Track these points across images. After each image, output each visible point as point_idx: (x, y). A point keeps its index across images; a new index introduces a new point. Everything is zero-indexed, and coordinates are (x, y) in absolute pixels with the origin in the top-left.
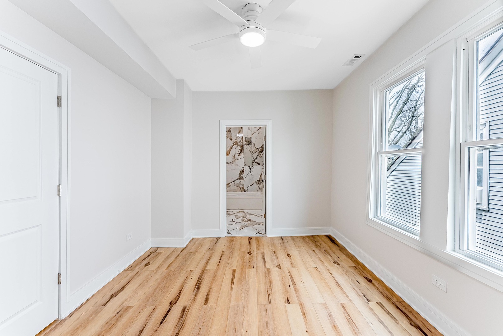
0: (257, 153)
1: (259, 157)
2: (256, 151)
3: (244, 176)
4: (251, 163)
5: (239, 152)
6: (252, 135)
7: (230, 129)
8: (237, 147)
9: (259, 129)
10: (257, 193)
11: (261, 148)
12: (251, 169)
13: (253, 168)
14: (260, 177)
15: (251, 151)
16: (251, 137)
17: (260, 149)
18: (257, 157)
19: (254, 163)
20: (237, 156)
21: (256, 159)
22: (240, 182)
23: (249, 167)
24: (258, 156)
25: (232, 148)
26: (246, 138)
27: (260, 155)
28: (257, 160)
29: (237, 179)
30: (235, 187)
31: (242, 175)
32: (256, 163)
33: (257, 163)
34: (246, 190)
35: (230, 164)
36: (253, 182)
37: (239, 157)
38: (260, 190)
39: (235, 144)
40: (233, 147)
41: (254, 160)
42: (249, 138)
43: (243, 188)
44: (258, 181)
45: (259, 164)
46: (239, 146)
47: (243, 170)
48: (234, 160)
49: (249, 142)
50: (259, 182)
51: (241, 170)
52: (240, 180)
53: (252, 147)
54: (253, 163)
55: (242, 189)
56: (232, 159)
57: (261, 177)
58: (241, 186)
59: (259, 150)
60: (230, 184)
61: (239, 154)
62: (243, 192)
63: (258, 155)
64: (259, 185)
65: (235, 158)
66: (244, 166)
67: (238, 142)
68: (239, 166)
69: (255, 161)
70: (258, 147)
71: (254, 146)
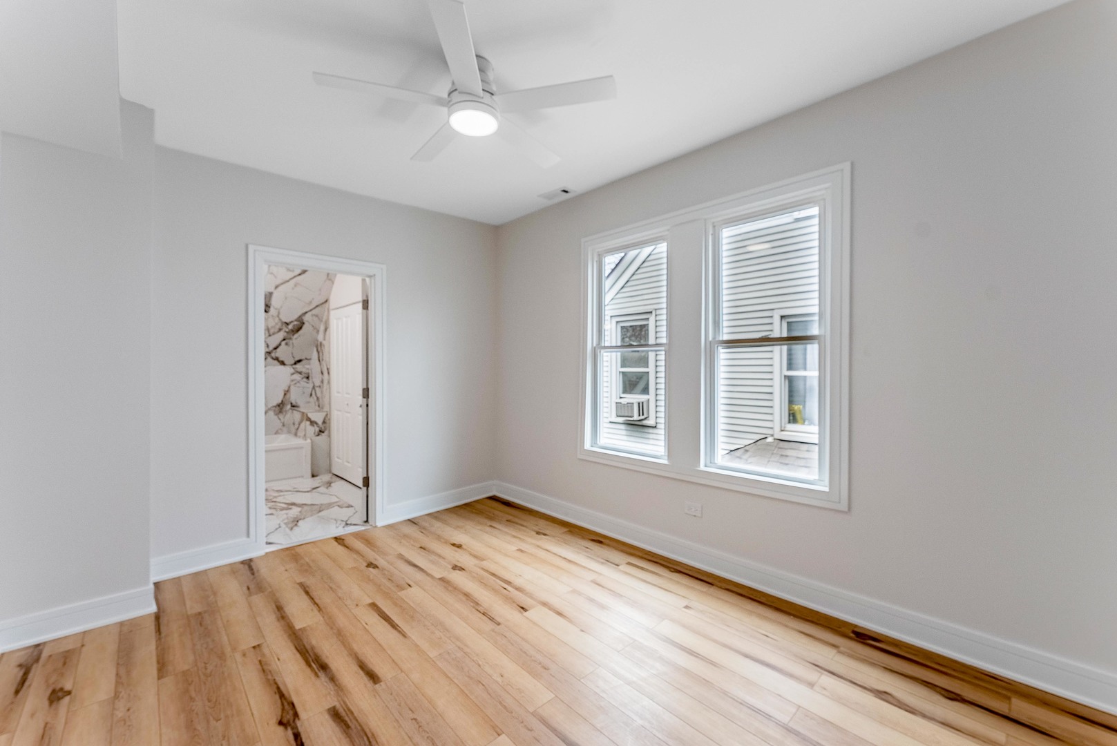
0: (281, 335)
1: (287, 344)
2: (280, 330)
6: (276, 287)
9: (300, 275)
10: (275, 436)
11: (296, 323)
14: (285, 394)
15: (266, 328)
17: (292, 324)
18: (280, 345)
19: (270, 359)
21: (275, 348)
24: (283, 343)
27: (290, 339)
28: (279, 353)
32: (273, 359)
33: (277, 359)
38: (285, 429)
41: (269, 353)
44: (279, 405)
45: (283, 363)
50: (281, 409)
53: (272, 319)
54: (267, 359)
57: (287, 396)
59: (290, 327)
63: (284, 340)
64: (281, 416)
69: (273, 355)
70: (288, 321)
71: (278, 316)
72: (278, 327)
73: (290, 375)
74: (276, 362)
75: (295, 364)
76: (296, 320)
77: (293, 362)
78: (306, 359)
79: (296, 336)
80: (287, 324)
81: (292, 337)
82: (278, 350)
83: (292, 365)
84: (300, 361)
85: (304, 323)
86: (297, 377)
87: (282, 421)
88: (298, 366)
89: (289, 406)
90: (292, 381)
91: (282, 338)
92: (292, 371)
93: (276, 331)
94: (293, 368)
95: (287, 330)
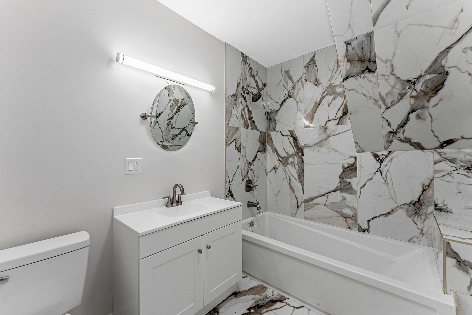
0: (406, 104)
1: (418, 117)
2: (402, 96)
3: (355, 182)
4: (382, 143)
5: (340, 114)
6: (375, 20)
7: (313, 57)
8: (334, 99)
11: (428, 77)
12: (381, 161)
13: (389, 158)
14: (424, 190)
15: (378, 98)
16: (370, 36)
17: (422, 80)
18: (408, 119)
19: (396, 142)
20: (332, 125)
21: (403, 125)
22: (344, 199)
23: (376, 156)
24: (413, 116)
25: (317, 105)
26: (347, 43)
27: (424, 107)
28: (409, 131)
29: (335, 191)
30: (328, 212)
31: (349, 180)
32: (401, 140)
33: (408, 141)
34: (365, 226)
35: (313, 149)
36: (393, 206)
37: (341, 128)
38: (423, 239)
39: (327, 94)
40: (320, 102)
41: (394, 133)
42: (360, 40)
43: (354, 218)
44: (413, 204)
45: (419, 146)
46: (339, 98)
47: (352, 165)
48: (324, 136)
49: (362, 61)
51: (346, 166)
52: (345, 195)
53: (382, 82)
54: (391, 142)
55: (350, 221)
56: (320, 134)
57: (429, 193)
58: (347, 211)
59: (419, 87)
60: (315, 201)
61: (341, 118)
62: (355, 232)
63: (413, 111)
64: (418, 220)
65: (328, 132)
66: (355, 154)
67: (335, 86)
68: (341, 154)
69: (400, 135)
70: (412, 76)
71: (392, 73)
72: (396, 91)
74: (407, 145)
75: (442, 146)
76: (427, 72)
77: (438, 144)
78: (463, 138)
79: (434, 101)
80: (412, 83)
81: (426, 104)
82: (406, 127)
83: (436, 149)
84: (449, 142)
85: (447, 73)
86: (446, 166)
87: (420, 226)
88: (448, 151)
89: (431, 208)
90: (436, 172)
91: (408, 109)
92: (438, 157)
93: (396, 99)
94: (439, 154)
95: (414, 93)
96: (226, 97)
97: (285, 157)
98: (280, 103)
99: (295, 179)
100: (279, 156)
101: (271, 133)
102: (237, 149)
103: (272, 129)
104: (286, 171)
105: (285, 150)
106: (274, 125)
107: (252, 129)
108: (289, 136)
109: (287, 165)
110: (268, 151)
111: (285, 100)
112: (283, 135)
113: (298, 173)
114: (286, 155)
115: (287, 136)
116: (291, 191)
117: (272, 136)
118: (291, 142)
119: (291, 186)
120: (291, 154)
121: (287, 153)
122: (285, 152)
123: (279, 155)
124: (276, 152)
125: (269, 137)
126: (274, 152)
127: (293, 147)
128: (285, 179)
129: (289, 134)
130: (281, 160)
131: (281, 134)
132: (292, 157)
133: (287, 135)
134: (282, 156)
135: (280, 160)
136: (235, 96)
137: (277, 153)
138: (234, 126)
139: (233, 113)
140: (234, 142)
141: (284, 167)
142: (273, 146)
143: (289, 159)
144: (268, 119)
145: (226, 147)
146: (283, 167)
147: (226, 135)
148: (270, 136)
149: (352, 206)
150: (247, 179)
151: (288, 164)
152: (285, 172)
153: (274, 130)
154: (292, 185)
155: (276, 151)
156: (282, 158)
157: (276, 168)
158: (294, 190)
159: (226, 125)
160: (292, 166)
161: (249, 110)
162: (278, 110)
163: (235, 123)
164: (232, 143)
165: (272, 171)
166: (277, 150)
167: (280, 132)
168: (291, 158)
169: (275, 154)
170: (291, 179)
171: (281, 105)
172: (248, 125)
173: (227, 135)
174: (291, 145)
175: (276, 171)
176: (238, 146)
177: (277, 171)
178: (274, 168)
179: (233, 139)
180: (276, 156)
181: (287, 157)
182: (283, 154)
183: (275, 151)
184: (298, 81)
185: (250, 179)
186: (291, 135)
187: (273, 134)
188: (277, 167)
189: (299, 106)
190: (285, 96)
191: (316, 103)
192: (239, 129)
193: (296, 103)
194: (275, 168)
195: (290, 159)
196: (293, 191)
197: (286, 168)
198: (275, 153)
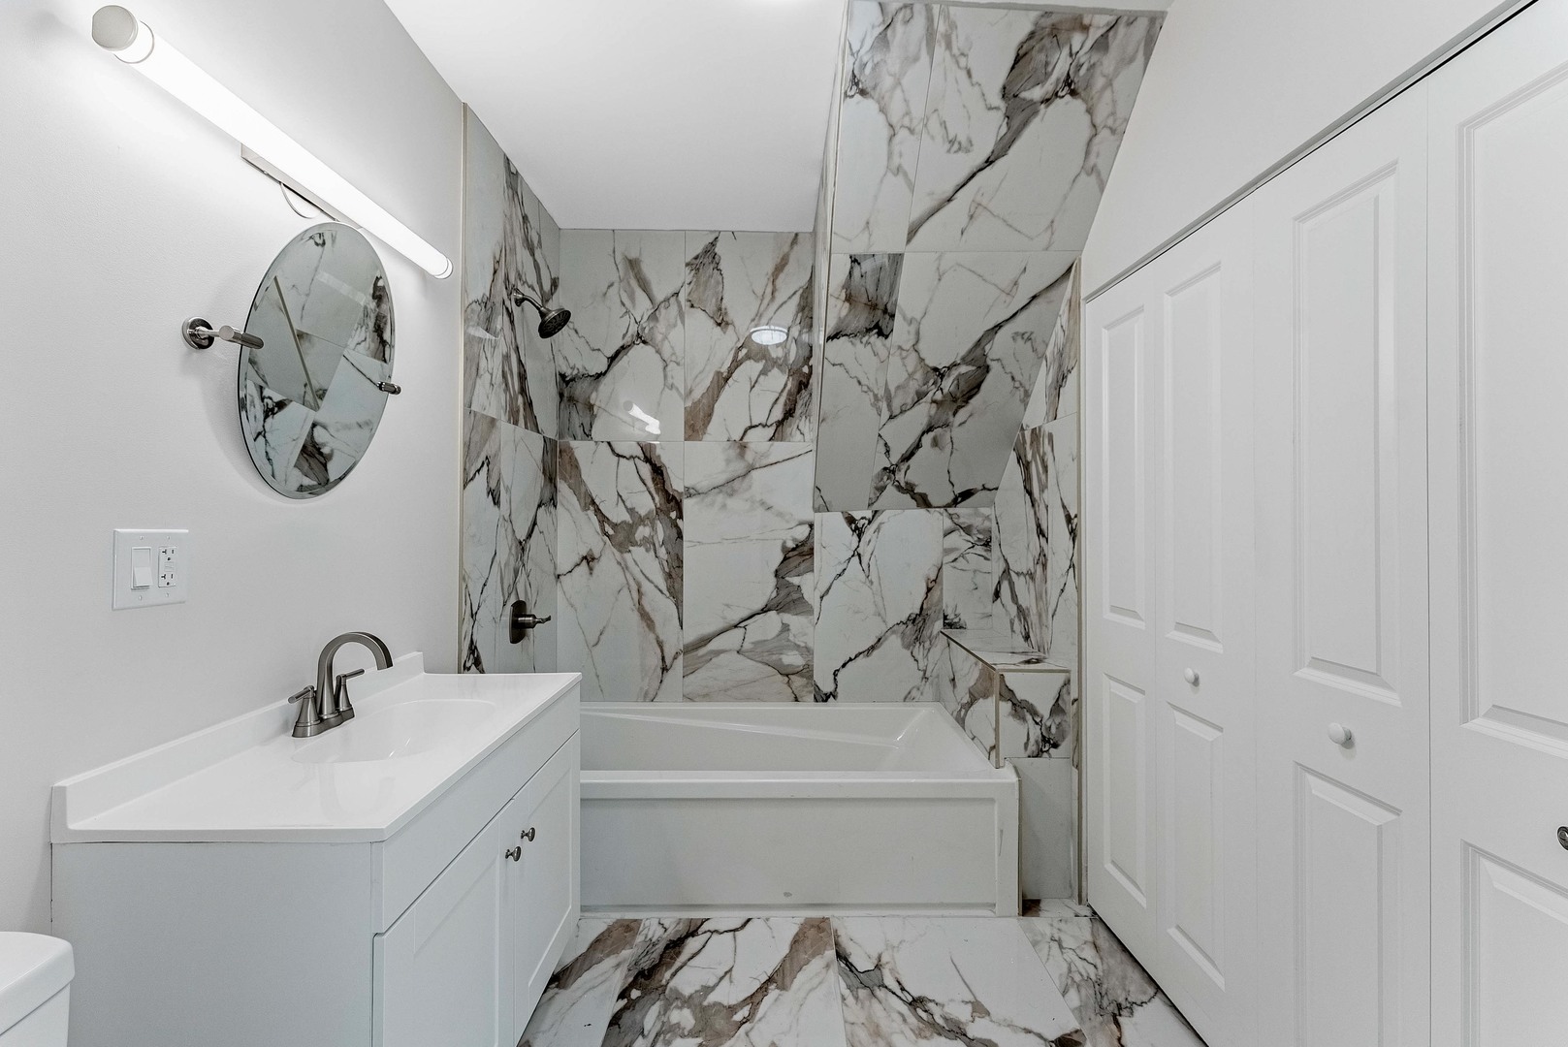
0: (923, 412)
1: (935, 443)
2: (920, 396)
3: (808, 584)
4: (867, 490)
5: (778, 414)
6: (912, 233)
7: (713, 244)
8: (764, 372)
9: (989, 160)
10: (908, 707)
11: (963, 369)
12: (859, 532)
13: (874, 526)
14: (929, 590)
15: (881, 393)
16: (896, 259)
17: (955, 373)
18: (918, 446)
19: (891, 490)
20: (758, 439)
21: (907, 457)
22: (785, 628)
23: (851, 520)
24: (927, 439)
25: (723, 380)
26: (855, 261)
27: (947, 425)
28: (916, 473)
29: (764, 610)
30: (749, 668)
31: (795, 580)
32: (899, 488)
33: (908, 489)
34: (827, 687)
35: (708, 499)
36: (878, 629)
37: (780, 449)
38: (928, 689)
39: (747, 358)
40: (731, 373)
41: (890, 471)
42: (879, 261)
43: (806, 672)
44: (913, 620)
45: (923, 502)
46: (775, 371)
47: (803, 543)
48: (739, 467)
49: (873, 307)
50: (920, 630)
51: (791, 545)
52: (787, 618)
53: (895, 360)
54: (881, 489)
55: (797, 681)
56: (728, 461)
57: (935, 594)
58: (792, 659)
59: (948, 384)
60: (713, 645)
61: (780, 423)
62: (809, 707)
63: (930, 429)
64: (918, 651)
65: (749, 456)
66: (809, 514)
68: (780, 514)
69: (900, 476)
70: (942, 363)
71: (915, 348)
72: (913, 386)
73: (942, 534)
74: (907, 497)
75: (955, 503)
76: (964, 360)
77: (950, 498)
78: (984, 488)
79: (962, 414)
80: (939, 373)
81: (951, 419)
82: (911, 462)
83: (948, 506)
84: (967, 495)
85: (987, 369)
86: (959, 540)
87: (922, 665)
88: (963, 511)
89: (939, 625)
90: (947, 551)
91: (922, 423)
92: (948, 524)
93: (909, 401)
94: (951, 516)
95: (939, 396)
96: (467, 304)
97: (624, 522)
98: (610, 353)
99: (656, 587)
100: (603, 519)
101: (574, 444)
102: (492, 495)
103: (579, 432)
104: (627, 568)
105: (623, 502)
106: (586, 422)
107: (526, 428)
108: (636, 459)
109: (631, 548)
110: (565, 503)
111: (623, 349)
112: (618, 456)
113: (667, 570)
114: (627, 517)
115: (632, 461)
116: (645, 624)
117: (578, 454)
118: (643, 477)
119: (643, 609)
120: (643, 512)
121: (631, 511)
122: (626, 507)
123: (605, 517)
124: (592, 508)
125: (566, 458)
126: (585, 508)
127: (650, 493)
128: (625, 591)
129: (639, 453)
130: (611, 532)
131: (613, 450)
132: (647, 522)
133: (632, 457)
134: (614, 521)
135: (606, 534)
136: (486, 303)
137: (598, 511)
138: (485, 413)
139: (483, 364)
140: (485, 468)
141: (621, 552)
142: (583, 490)
143: (637, 529)
144: (565, 399)
145: (465, 487)
146: (617, 554)
147: (465, 444)
148: (573, 454)
149: (803, 645)
150: (513, 600)
151: (634, 544)
152: (625, 568)
153: (588, 435)
154: (648, 608)
155: (593, 503)
156: (614, 526)
157: (593, 559)
158: (653, 621)
159: (464, 406)
160: (647, 550)
161: (520, 361)
162: (599, 376)
163: (487, 404)
164: (478, 471)
165: (577, 569)
166: (597, 501)
167: (609, 443)
168: (645, 525)
169: (591, 513)
170: (643, 590)
171: (612, 359)
172: (518, 411)
173: (468, 444)
174: (644, 488)
175: (591, 569)
176: (493, 485)
177: (597, 567)
178: (585, 558)
179: (482, 458)
180: (594, 519)
181: (631, 522)
182: (619, 515)
183: (591, 503)
184: (667, 300)
185: (522, 598)
186: (645, 457)
187: (580, 449)
188: (596, 556)
189: (669, 374)
190: (624, 336)
191: (718, 373)
192: (498, 424)
193: (661, 364)
194: (589, 559)
195: (641, 528)
196: (648, 626)
197: (627, 556)
198: (589, 512)
